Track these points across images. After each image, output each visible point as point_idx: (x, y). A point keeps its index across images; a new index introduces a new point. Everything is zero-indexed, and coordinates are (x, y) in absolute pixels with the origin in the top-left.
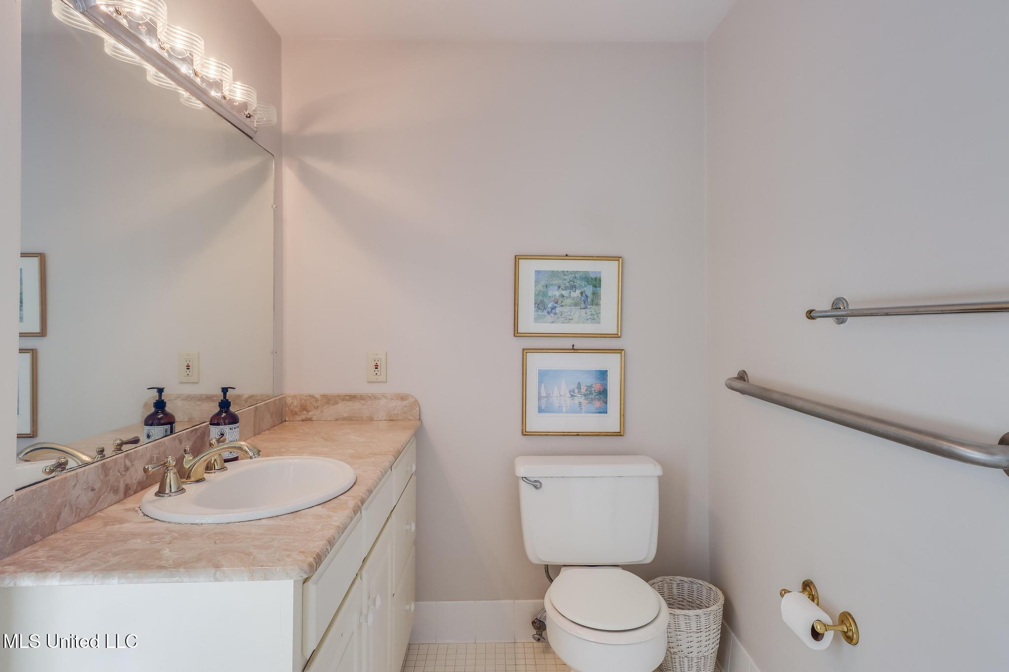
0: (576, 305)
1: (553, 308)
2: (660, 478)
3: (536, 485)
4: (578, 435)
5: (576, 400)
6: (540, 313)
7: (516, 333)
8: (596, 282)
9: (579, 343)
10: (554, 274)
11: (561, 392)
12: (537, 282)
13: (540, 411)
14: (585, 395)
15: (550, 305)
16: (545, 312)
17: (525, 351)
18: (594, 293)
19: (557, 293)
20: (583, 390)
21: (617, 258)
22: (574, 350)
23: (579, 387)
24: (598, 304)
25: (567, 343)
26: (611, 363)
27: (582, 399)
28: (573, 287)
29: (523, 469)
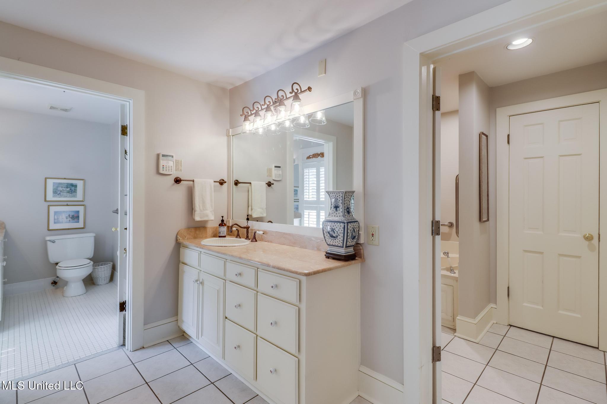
0: (68, 192)
1: (60, 193)
2: (95, 236)
3: (53, 242)
4: (69, 229)
5: (68, 220)
6: (55, 195)
7: (45, 200)
8: (76, 186)
9: (69, 203)
10: (60, 184)
11: (63, 217)
12: (53, 186)
13: (55, 223)
14: (71, 218)
15: (59, 192)
16: (57, 195)
17: (49, 206)
18: (75, 189)
19: (61, 189)
20: (71, 217)
21: (83, 180)
22: (67, 205)
23: (69, 215)
24: (76, 192)
25: (66, 203)
26: (81, 209)
27: (70, 219)
28: (67, 187)
29: (48, 238)
